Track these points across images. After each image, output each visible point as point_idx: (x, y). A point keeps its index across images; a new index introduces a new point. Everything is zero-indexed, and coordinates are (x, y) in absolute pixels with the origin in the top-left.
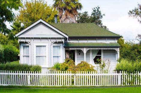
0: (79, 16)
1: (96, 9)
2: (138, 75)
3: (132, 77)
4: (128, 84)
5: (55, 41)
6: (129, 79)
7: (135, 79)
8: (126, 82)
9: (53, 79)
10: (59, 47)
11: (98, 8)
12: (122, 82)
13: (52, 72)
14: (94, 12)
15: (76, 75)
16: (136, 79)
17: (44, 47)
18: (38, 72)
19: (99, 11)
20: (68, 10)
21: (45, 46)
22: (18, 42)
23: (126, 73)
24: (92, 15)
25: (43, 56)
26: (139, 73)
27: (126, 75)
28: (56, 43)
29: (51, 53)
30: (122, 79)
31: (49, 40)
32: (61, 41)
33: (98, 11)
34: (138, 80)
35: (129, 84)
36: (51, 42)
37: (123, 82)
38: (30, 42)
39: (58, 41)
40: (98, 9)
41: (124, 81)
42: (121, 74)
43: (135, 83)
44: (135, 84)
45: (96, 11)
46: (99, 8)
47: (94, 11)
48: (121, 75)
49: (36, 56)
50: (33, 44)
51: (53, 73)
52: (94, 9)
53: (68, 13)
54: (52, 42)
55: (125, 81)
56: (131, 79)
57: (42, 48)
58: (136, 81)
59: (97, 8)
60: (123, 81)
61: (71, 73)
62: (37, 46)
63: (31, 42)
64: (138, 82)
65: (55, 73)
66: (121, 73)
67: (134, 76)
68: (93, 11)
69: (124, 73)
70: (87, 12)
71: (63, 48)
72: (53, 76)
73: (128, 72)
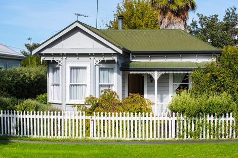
0: (204, 22)
1: (231, 11)
2: (206, 121)
3: (197, 123)
4: (189, 136)
5: (102, 59)
6: (191, 128)
7: (201, 128)
8: (185, 133)
9: (54, 125)
10: (110, 70)
11: (233, 9)
12: (177, 134)
13: (52, 113)
14: (227, 16)
15: (92, 119)
16: (204, 129)
17: (84, 70)
18: (28, 112)
19: (236, 13)
20: (173, 12)
21: (85, 68)
22: (41, 60)
23: (185, 116)
24: (224, 20)
25: (82, 85)
26: (208, 116)
27: (185, 121)
28: (103, 62)
29: (95, 79)
30: (178, 127)
31: (92, 58)
32: (112, 59)
33: (233, 13)
34: (208, 131)
35: (191, 137)
36: (95, 62)
37: (179, 133)
38: (60, 62)
39: (106, 59)
40: (233, 11)
41: (181, 132)
42: (176, 118)
43: (201, 134)
44: (201, 136)
45: (231, 14)
46: (235, 9)
47: (227, 13)
48: (176, 121)
49: (71, 85)
50: (66, 64)
51: (54, 114)
52: (227, 11)
53: (173, 16)
54: (97, 62)
55: (183, 132)
56: (195, 127)
57: (81, 70)
58: (202, 131)
59: (231, 9)
60: (180, 130)
61: (84, 115)
62: (72, 68)
63: (62, 61)
64: (206, 133)
65: (57, 115)
66: (176, 116)
67: (199, 122)
68: (225, 13)
69: (181, 116)
70: (218, 16)
71: (119, 70)
72: (54, 119)
73: (187, 114)
